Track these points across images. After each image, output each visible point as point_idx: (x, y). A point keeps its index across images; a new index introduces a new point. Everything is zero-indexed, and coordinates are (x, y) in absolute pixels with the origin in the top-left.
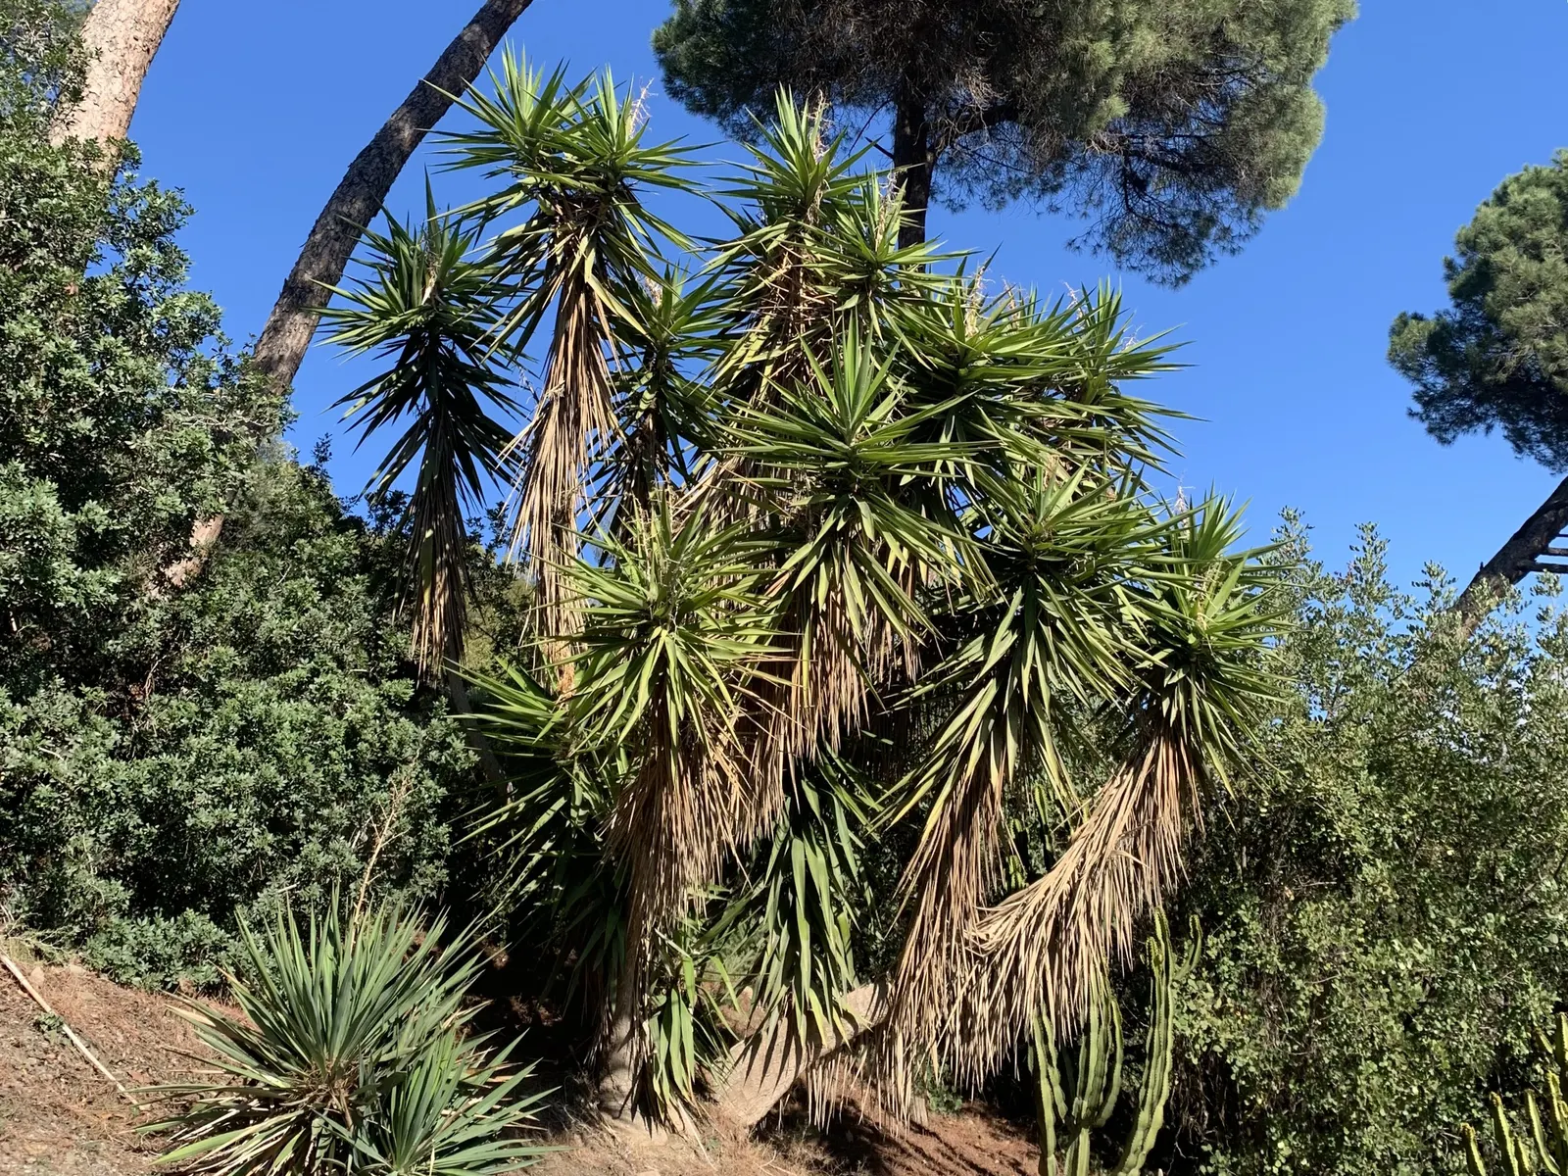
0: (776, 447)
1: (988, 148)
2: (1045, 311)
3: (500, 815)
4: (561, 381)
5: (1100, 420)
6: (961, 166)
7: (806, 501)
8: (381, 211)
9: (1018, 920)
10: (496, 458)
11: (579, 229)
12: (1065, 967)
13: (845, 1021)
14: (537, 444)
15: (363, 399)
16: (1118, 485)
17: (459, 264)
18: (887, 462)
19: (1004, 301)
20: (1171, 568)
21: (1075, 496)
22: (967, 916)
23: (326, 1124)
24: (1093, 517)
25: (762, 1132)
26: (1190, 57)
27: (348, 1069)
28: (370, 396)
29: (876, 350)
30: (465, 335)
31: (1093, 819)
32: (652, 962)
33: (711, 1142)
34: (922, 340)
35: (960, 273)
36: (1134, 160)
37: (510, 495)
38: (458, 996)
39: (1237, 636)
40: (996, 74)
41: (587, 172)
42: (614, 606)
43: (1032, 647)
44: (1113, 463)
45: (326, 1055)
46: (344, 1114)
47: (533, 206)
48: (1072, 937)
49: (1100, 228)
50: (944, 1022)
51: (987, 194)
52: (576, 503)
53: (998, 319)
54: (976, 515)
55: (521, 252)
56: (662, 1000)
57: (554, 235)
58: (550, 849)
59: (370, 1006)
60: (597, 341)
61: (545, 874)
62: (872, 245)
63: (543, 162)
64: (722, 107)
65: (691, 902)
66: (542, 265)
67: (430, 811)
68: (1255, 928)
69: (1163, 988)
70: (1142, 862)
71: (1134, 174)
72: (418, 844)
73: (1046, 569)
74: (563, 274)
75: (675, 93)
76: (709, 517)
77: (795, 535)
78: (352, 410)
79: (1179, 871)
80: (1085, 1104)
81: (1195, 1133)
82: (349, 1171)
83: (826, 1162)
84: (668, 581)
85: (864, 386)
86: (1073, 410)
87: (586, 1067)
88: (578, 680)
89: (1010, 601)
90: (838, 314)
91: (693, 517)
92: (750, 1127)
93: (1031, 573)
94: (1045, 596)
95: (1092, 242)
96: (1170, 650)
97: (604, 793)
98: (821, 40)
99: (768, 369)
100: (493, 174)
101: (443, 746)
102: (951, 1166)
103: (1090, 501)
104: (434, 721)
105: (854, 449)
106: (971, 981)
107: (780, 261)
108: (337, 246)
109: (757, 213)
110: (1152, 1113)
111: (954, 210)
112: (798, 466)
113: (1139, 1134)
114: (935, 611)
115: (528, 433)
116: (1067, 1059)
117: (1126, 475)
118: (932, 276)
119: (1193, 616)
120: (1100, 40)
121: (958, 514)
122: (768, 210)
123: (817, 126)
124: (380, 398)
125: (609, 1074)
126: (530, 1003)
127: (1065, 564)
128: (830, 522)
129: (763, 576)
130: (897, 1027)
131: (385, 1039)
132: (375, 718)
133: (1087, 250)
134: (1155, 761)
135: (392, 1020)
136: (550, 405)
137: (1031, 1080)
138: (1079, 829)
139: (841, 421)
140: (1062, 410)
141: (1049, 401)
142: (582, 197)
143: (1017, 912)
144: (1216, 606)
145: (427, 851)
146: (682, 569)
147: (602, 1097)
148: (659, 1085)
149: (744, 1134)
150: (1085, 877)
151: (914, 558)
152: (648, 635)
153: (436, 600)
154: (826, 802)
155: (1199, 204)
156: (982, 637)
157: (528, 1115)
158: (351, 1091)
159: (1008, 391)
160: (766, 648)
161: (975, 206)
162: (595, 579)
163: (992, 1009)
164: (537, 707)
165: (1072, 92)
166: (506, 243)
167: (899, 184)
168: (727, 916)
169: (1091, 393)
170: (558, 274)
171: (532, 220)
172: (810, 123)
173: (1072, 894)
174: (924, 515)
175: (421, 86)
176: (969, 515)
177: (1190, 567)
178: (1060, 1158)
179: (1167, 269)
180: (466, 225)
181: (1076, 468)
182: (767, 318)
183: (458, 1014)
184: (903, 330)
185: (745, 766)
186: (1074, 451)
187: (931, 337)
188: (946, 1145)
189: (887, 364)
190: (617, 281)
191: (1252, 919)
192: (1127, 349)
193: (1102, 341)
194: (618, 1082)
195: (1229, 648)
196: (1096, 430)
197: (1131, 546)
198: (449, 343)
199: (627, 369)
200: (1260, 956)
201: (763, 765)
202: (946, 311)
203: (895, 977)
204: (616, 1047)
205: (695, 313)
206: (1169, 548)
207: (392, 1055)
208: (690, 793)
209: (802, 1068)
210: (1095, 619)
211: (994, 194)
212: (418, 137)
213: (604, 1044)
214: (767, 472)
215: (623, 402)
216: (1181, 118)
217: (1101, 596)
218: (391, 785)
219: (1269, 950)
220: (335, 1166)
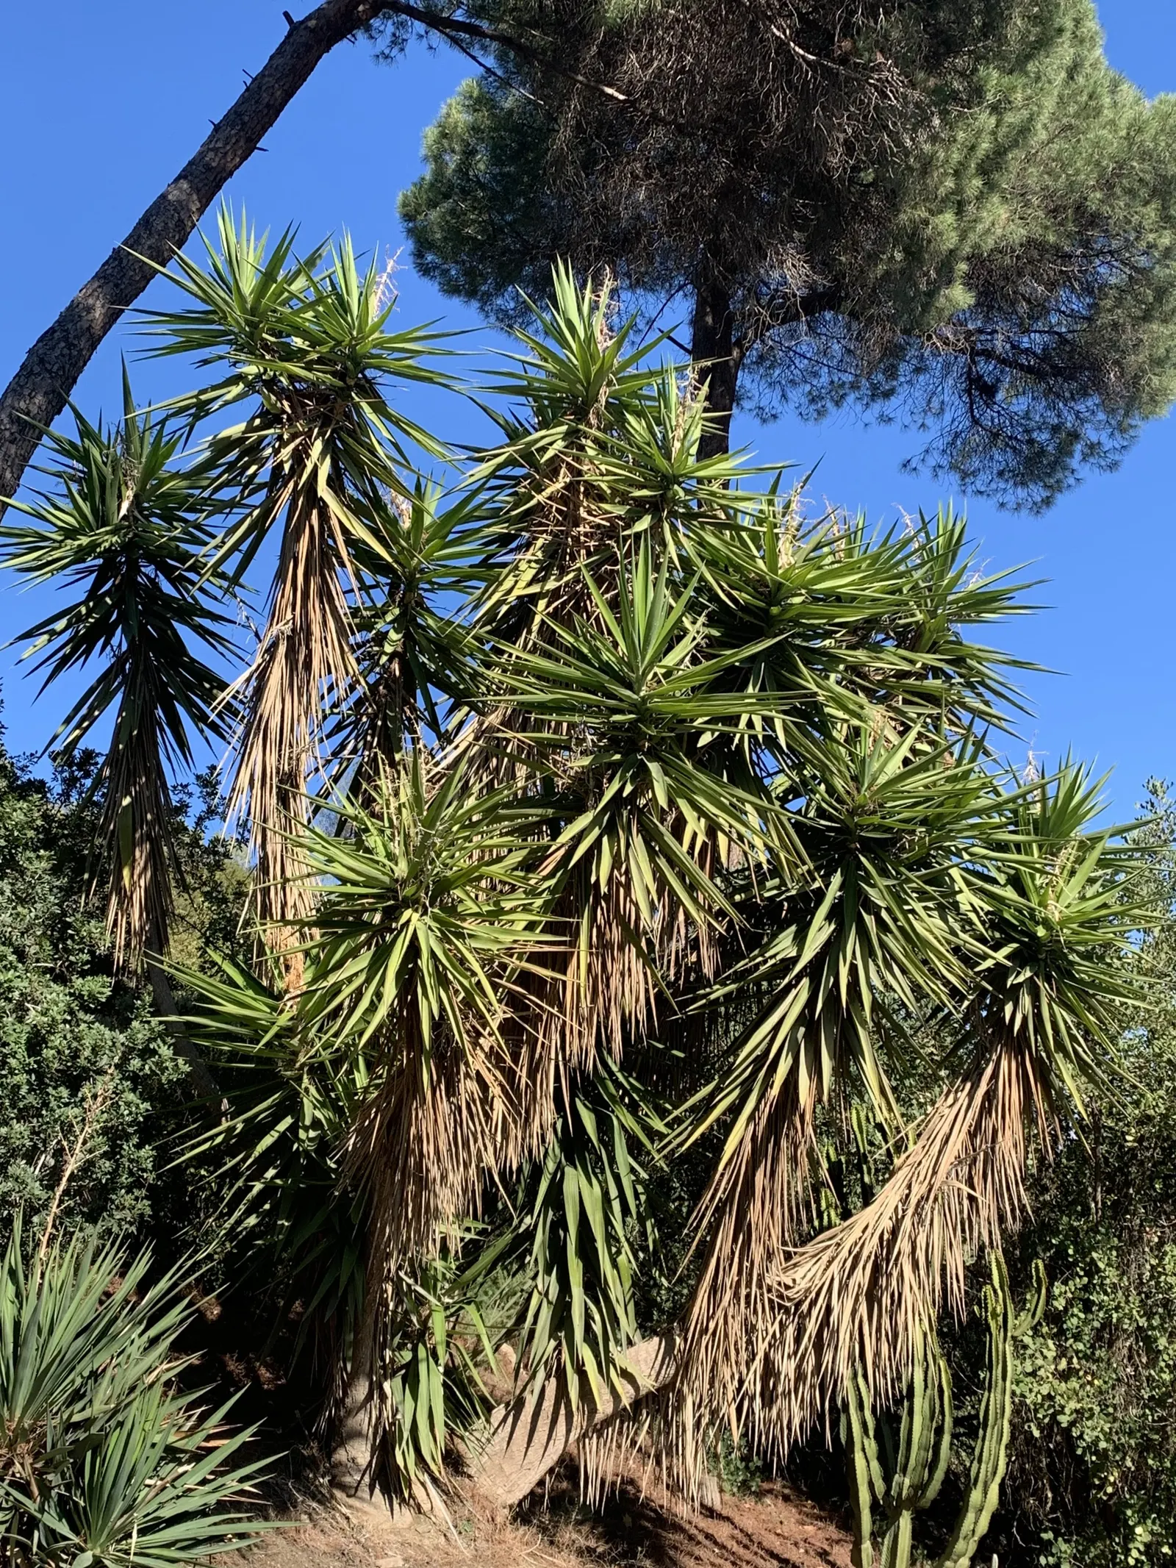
0: (550, 697)
1: (807, 344)
2: (875, 539)
3: (212, 1138)
4: (289, 616)
5: (937, 672)
6: (772, 367)
7: (586, 761)
8: (67, 408)
9: (830, 1262)
10: (208, 711)
11: (311, 430)
12: (886, 1321)
13: (625, 1382)
14: (259, 692)
15: (46, 637)
16: (957, 749)
17: (162, 473)
18: (683, 715)
19: (826, 526)
20: (1018, 847)
21: (906, 762)
22: (770, 1256)
23: (8, 1494)
24: (926, 787)
25: (524, 1513)
26: (1052, 238)
27: (33, 1431)
28: (53, 633)
29: (670, 582)
30: (167, 559)
31: (921, 1143)
32: (395, 1312)
33: (464, 1523)
34: (727, 571)
35: (773, 491)
36: (981, 360)
37: (226, 755)
38: (164, 1345)
39: (1095, 929)
40: (814, 251)
41: (320, 361)
42: (355, 884)
43: (852, 943)
44: (952, 723)
45: (6, 1414)
46: (28, 1483)
47: (255, 402)
48: (894, 1283)
49: (940, 444)
50: (741, 1382)
51: (804, 401)
52: (306, 764)
53: (818, 547)
54: (788, 783)
55: (239, 458)
56: (407, 1356)
57: (280, 438)
58: (273, 1178)
59: (60, 1355)
60: (331, 568)
61: (267, 1206)
62: (668, 456)
63: (267, 347)
64: (484, 288)
65: (444, 1240)
66: (265, 476)
67: (131, 1130)
68: (1112, 1275)
69: (1001, 1346)
70: (977, 1195)
71: (980, 377)
72: (115, 1170)
73: (871, 847)
74: (291, 485)
75: (425, 270)
76: (467, 782)
77: (572, 804)
78: (31, 650)
79: (1023, 1209)
80: (907, 1482)
81: (1036, 1518)
82: (35, 1549)
83: (600, 1550)
84: (420, 854)
85: (657, 623)
86: (905, 659)
87: (316, 1436)
88: (308, 976)
89: (827, 886)
90: (626, 538)
91: (451, 779)
92: (511, 1507)
93: (852, 852)
94: (868, 878)
95: (931, 461)
96: (1015, 945)
97: (339, 1111)
98: (605, 208)
99: (542, 604)
100: (206, 362)
101: (147, 1053)
102: (747, 1555)
103: (923, 768)
104: (135, 1024)
105: (644, 700)
106: (774, 1335)
107: (554, 474)
108: (13, 449)
109: (526, 414)
110: (985, 1492)
111: (764, 421)
112: (576, 719)
113: (970, 1516)
114: (737, 898)
115: (248, 680)
116: (886, 1429)
117: (966, 738)
118: (740, 493)
119: (1043, 904)
120: (941, 212)
121: (767, 782)
122: (539, 411)
123: (603, 309)
124: (66, 636)
125: (342, 1444)
126: (249, 1362)
127: (893, 842)
128: (615, 786)
129: (532, 852)
130: (685, 1389)
131: (77, 1396)
132: (65, 1021)
133: (926, 472)
134: (995, 1075)
135: (86, 1374)
136: (275, 644)
137: (844, 1453)
138: (903, 1156)
139: (629, 665)
140: (891, 659)
141: (877, 648)
142: (314, 392)
143: (829, 1253)
144: (1071, 892)
145: (125, 1179)
146: (438, 841)
147: (335, 1471)
148: (403, 1457)
149: (503, 1515)
150: (910, 1212)
151: (712, 830)
152: (397, 919)
153: (136, 878)
154: (604, 1125)
155: (1059, 416)
156: (793, 928)
157: (247, 1487)
158: (37, 1456)
159: (828, 635)
160: (537, 936)
161: (788, 413)
162: (333, 852)
163: (799, 1367)
164: (259, 1009)
165: (907, 275)
166: (222, 447)
167: (701, 381)
168: (486, 1258)
169: (927, 640)
170: (285, 485)
171: (253, 418)
172: (594, 307)
173: (895, 1232)
174: (725, 779)
175: (117, 252)
176: (780, 783)
177: (1040, 847)
178: (876, 1546)
179: (1021, 492)
180: (172, 425)
181: (908, 729)
182: (540, 543)
183: (165, 1366)
184: (702, 558)
185: (510, 1075)
186: (906, 708)
187: (738, 569)
188: (741, 1531)
189: (684, 599)
190: (357, 495)
191: (1109, 1265)
192: (971, 587)
193: (942, 577)
194: (353, 1453)
195: (1085, 943)
196: (932, 683)
197: (971, 821)
198: (150, 570)
199: (369, 604)
200: (1117, 1308)
201: (532, 1075)
202: (755, 537)
203: (685, 1330)
204: (350, 1413)
205: (451, 537)
206: (1016, 824)
207: (87, 1414)
208: (444, 1107)
209: (573, 1436)
210: (926, 908)
211: (813, 401)
212: (112, 317)
213: (338, 1409)
214: (539, 726)
215: (364, 644)
216: (1039, 309)
217: (935, 880)
218: (83, 1099)
219: (1127, 1302)
220: (18, 1544)
